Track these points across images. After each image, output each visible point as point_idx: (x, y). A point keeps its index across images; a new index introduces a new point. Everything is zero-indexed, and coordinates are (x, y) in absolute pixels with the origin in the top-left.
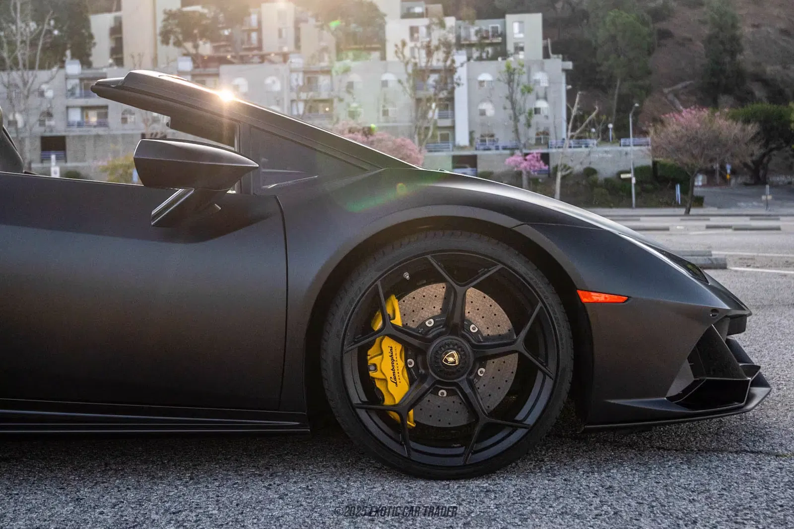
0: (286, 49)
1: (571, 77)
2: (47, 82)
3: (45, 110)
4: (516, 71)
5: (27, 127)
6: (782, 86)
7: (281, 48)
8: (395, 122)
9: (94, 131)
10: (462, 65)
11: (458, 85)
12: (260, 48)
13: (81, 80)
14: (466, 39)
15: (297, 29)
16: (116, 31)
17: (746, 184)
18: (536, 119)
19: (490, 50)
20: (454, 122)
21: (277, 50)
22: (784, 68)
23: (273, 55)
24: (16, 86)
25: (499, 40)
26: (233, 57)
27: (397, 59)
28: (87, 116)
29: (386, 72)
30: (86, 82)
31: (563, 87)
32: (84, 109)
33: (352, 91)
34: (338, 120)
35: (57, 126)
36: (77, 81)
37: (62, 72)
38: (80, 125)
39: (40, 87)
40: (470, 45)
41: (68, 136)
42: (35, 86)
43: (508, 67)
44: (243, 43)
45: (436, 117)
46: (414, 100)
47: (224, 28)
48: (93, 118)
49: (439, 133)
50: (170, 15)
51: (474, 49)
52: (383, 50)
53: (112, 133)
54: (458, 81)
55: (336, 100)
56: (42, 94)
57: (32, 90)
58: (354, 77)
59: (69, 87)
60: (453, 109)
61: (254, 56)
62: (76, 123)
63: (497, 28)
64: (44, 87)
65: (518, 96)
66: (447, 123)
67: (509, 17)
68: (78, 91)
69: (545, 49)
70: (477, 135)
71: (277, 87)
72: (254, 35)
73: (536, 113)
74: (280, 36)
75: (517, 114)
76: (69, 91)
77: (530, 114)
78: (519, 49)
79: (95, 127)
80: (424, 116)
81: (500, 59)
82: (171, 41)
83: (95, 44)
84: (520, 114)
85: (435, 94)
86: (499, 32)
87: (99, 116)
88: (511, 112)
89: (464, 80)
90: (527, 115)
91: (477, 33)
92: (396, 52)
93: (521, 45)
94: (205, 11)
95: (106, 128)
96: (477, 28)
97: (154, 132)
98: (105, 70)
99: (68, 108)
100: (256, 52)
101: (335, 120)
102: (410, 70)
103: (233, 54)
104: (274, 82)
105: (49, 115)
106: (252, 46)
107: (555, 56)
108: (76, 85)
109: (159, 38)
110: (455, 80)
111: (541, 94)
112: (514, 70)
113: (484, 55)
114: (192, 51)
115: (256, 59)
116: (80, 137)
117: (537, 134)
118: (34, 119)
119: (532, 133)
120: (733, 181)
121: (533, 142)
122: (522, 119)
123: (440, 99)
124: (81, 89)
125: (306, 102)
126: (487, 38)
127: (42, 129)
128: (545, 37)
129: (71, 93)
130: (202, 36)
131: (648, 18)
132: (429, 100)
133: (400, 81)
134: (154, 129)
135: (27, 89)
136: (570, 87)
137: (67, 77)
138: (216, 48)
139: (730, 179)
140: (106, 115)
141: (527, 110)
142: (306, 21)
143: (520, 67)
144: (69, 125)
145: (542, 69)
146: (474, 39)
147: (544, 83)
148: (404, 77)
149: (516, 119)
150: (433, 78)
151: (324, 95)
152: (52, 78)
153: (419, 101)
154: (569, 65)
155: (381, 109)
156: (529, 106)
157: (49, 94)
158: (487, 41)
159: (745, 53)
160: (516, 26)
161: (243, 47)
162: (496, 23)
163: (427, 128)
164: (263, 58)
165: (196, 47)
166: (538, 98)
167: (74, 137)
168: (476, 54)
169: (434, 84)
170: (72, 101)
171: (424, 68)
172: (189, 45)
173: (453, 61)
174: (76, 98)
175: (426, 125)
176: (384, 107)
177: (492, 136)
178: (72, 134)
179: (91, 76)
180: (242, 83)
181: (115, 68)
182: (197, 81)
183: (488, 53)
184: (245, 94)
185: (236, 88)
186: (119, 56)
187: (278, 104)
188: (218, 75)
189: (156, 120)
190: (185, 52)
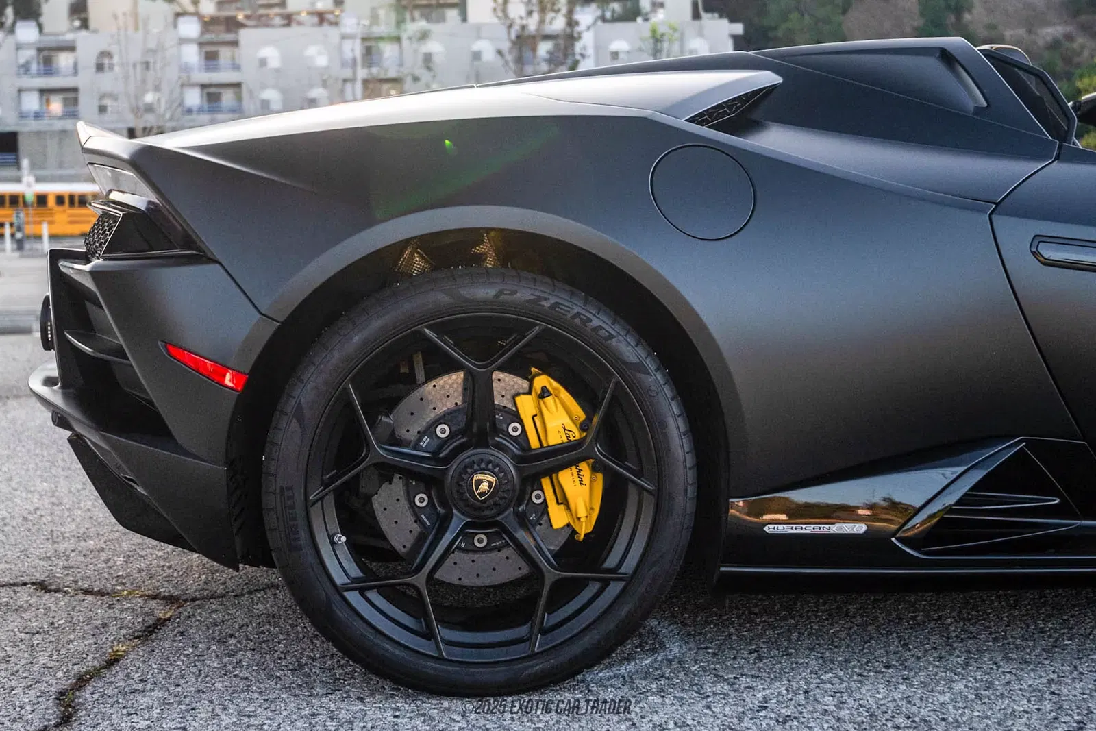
0: (320, 6)
4: (665, 38)
7: (313, 3)
9: (59, 125)
10: (588, 28)
11: (583, 56)
12: (283, 3)
13: (40, 50)
19: (616, 6)
21: (308, 7)
22: (1029, 31)
23: (304, 15)
26: (247, 17)
27: (496, 20)
28: (48, 103)
29: (479, 37)
30: (45, 53)
32: (45, 92)
33: (431, 65)
35: (4, 118)
36: (32, 53)
37: (10, 40)
38: (37, 116)
41: (23, 133)
43: (654, 31)
48: (56, 106)
52: (462, 6)
54: (583, 52)
55: (409, 80)
58: (433, 46)
59: (22, 61)
61: (275, 15)
62: (32, 114)
68: (34, 67)
69: (695, 5)
71: (322, 61)
76: (21, 66)
78: (657, 5)
79: (60, 118)
81: (638, 20)
87: (66, 102)
89: (591, 51)
92: (495, 10)
97: (148, 125)
98: (69, 37)
99: (20, 91)
100: (277, 10)
102: (513, 36)
103: (248, 12)
104: (319, 54)
106: (271, 2)
107: (709, 15)
108: (32, 58)
110: (578, 51)
112: (662, 35)
113: (608, 15)
114: (190, 9)
115: (278, 21)
116: (39, 133)
124: (39, 63)
125: (364, 80)
129: (25, 68)
133: (500, 53)
134: (146, 121)
137: (19, 47)
138: (220, 5)
140: (74, 102)
143: (671, 32)
144: (23, 116)
145: (700, 35)
148: (506, 46)
150: (544, 48)
151: (392, 74)
154: (738, 28)
159: (975, 11)
161: (259, 2)
164: (289, 20)
165: (195, 3)
167: (30, 132)
168: (598, 12)
169: (547, 55)
170: (27, 82)
171: (534, 33)
172: (186, 1)
173: (575, 24)
174: (32, 76)
178: (26, 129)
179: (54, 45)
180: (272, 54)
181: (84, 33)
182: (207, 53)
183: (613, 11)
184: (277, 71)
185: (263, 62)
186: (83, 16)
187: (324, 84)
188: (235, 43)
189: (150, 109)
190: (179, 10)
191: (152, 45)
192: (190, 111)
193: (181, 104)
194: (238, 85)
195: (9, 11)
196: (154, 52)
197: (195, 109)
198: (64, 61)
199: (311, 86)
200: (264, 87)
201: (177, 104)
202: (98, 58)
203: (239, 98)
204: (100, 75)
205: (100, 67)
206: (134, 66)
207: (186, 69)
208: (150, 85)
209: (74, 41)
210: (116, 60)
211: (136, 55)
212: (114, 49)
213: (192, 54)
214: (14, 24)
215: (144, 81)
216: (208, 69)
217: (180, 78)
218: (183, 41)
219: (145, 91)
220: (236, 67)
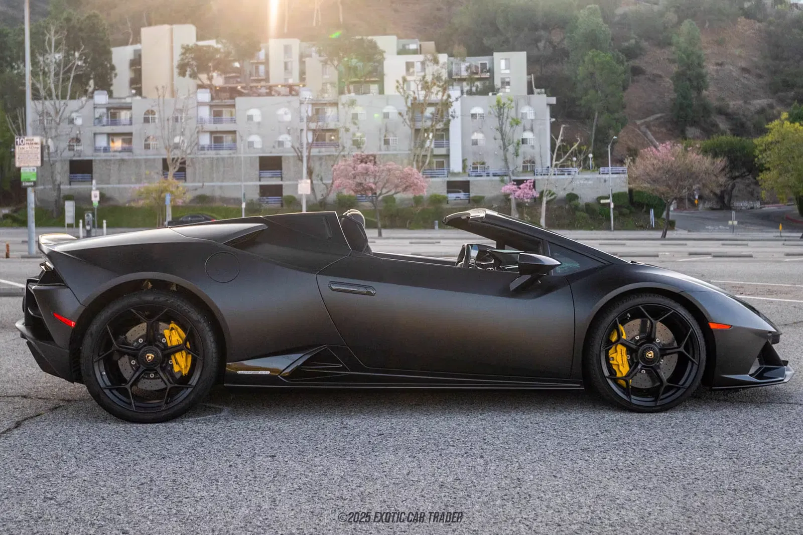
0: (291, 81)
1: (554, 111)
2: (77, 111)
3: (75, 136)
4: (506, 105)
5: (59, 151)
6: (744, 120)
7: (286, 80)
8: (395, 150)
9: (119, 156)
10: (457, 99)
11: (453, 117)
12: (267, 79)
13: (108, 109)
14: (457, 74)
15: (302, 63)
16: (136, 63)
17: (712, 209)
18: (523, 148)
19: (478, 84)
20: (448, 150)
21: (283, 82)
22: (745, 102)
23: (280, 86)
24: (48, 114)
25: (488, 75)
26: (242, 87)
27: (397, 94)
28: (113, 141)
29: (388, 104)
30: (112, 111)
31: (547, 120)
32: (111, 135)
33: (356, 121)
34: (344, 147)
35: (85, 152)
36: (105, 110)
37: (91, 102)
38: (106, 150)
39: (70, 116)
40: (462, 80)
41: (95, 160)
42: (66, 114)
43: (499, 102)
44: (251, 75)
45: (433, 146)
46: (413, 131)
47: (235, 61)
48: (118, 144)
49: (435, 160)
50: (187, 50)
51: (465, 83)
52: (381, 83)
53: (135, 158)
54: (453, 114)
55: (341, 130)
56: (71, 121)
57: (63, 118)
58: (358, 110)
59: (97, 116)
60: (448, 139)
61: (262, 86)
62: (102, 149)
63: (486, 64)
64: (74, 115)
65: (507, 128)
66: (442, 151)
67: (496, 55)
68: (105, 120)
69: (529, 84)
70: (469, 163)
71: (288, 118)
72: (262, 68)
73: (523, 143)
74: (286, 68)
75: (507, 144)
76: (97, 119)
77: (518, 144)
78: (505, 83)
79: (120, 152)
80: (422, 146)
81: (490, 94)
82: (188, 73)
83: (116, 75)
84: (509, 144)
85: (432, 126)
86: (488, 68)
87: (124, 141)
88: (502, 142)
89: (458, 113)
90: (515, 145)
91: (468, 68)
92: (397, 87)
93: (507, 80)
94: (219, 46)
95: (131, 153)
96: (467, 64)
97: (176, 157)
98: (128, 100)
99: (95, 134)
100: (263, 83)
101: (341, 148)
102: (409, 104)
103: (244, 85)
104: (286, 114)
105: (78, 140)
106: (260, 78)
107: (539, 90)
108: (104, 113)
109: (176, 71)
110: (450, 113)
111: (528, 126)
112: (504, 104)
113: (474, 89)
114: (207, 82)
115: (264, 90)
116: (106, 161)
117: (524, 162)
118: (64, 145)
119: (520, 161)
120: (701, 206)
121: (521, 169)
122: (511, 149)
123: (437, 130)
124: (108, 117)
125: (314, 131)
126: (477, 73)
127: (72, 153)
128: (529, 73)
129: (99, 119)
130: (216, 68)
131: (622, 57)
132: (426, 130)
133: (400, 114)
134: (174, 154)
135: (59, 116)
136: (554, 120)
137: (95, 107)
138: (227, 80)
139: (698, 204)
140: (130, 141)
141: (515, 141)
142: (310, 56)
143: (510, 102)
144: (96, 150)
145: (529, 104)
146: (464, 74)
147: (531, 116)
148: (404, 109)
149: (505, 148)
150: (429, 111)
151: (331, 126)
152: (82, 107)
153: (417, 131)
154: (553, 100)
155: (383, 139)
156: (517, 137)
157: (79, 122)
158: (477, 76)
159: (710, 88)
160: (503, 63)
161: (252, 78)
162: (485, 60)
163: (425, 156)
164: (270, 90)
165: (210, 79)
166: (524, 130)
167: (100, 160)
168: (466, 88)
169: (431, 116)
170: (99, 129)
171: (422, 102)
172: (203, 77)
173: (449, 96)
174: (104, 125)
175: (423, 153)
176: (385, 136)
177: (483, 164)
178: (98, 158)
179: (118, 105)
180: (256, 113)
181: (138, 98)
182: (214, 111)
183: (477, 87)
184: (259, 123)
185: (250, 118)
186: (138, 86)
187: (289, 132)
188: (234, 106)
189: (177, 146)
190: (200, 83)
191: (179, 106)
192: (203, 148)
193: (197, 144)
194: (234, 132)
195: (92, 82)
196: (181, 111)
197: (206, 146)
198: (124, 115)
199: (280, 134)
200: (250, 134)
201: (194, 143)
202: (145, 114)
203: (234, 141)
204: (146, 125)
205: (146, 120)
206: (168, 120)
207: (201, 121)
208: (178, 132)
209: (131, 103)
210: (157, 116)
211: (169, 113)
212: (155, 109)
213: (205, 113)
214: (93, 93)
215: (174, 130)
216: (215, 122)
217: (197, 127)
218: (200, 104)
219: (175, 136)
220: (233, 121)
